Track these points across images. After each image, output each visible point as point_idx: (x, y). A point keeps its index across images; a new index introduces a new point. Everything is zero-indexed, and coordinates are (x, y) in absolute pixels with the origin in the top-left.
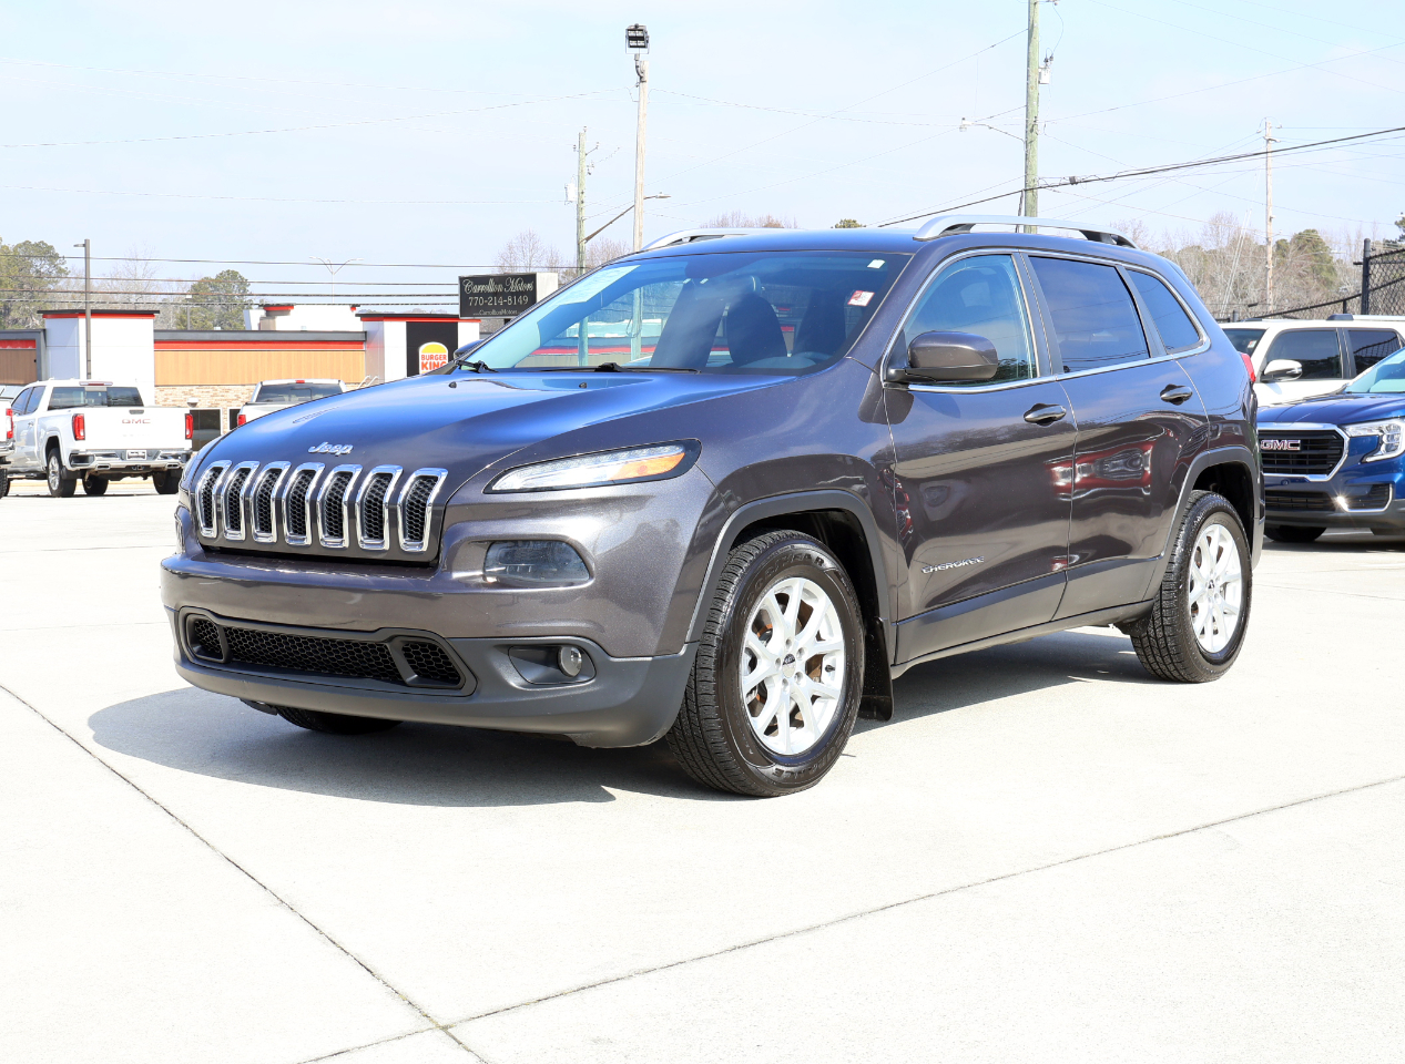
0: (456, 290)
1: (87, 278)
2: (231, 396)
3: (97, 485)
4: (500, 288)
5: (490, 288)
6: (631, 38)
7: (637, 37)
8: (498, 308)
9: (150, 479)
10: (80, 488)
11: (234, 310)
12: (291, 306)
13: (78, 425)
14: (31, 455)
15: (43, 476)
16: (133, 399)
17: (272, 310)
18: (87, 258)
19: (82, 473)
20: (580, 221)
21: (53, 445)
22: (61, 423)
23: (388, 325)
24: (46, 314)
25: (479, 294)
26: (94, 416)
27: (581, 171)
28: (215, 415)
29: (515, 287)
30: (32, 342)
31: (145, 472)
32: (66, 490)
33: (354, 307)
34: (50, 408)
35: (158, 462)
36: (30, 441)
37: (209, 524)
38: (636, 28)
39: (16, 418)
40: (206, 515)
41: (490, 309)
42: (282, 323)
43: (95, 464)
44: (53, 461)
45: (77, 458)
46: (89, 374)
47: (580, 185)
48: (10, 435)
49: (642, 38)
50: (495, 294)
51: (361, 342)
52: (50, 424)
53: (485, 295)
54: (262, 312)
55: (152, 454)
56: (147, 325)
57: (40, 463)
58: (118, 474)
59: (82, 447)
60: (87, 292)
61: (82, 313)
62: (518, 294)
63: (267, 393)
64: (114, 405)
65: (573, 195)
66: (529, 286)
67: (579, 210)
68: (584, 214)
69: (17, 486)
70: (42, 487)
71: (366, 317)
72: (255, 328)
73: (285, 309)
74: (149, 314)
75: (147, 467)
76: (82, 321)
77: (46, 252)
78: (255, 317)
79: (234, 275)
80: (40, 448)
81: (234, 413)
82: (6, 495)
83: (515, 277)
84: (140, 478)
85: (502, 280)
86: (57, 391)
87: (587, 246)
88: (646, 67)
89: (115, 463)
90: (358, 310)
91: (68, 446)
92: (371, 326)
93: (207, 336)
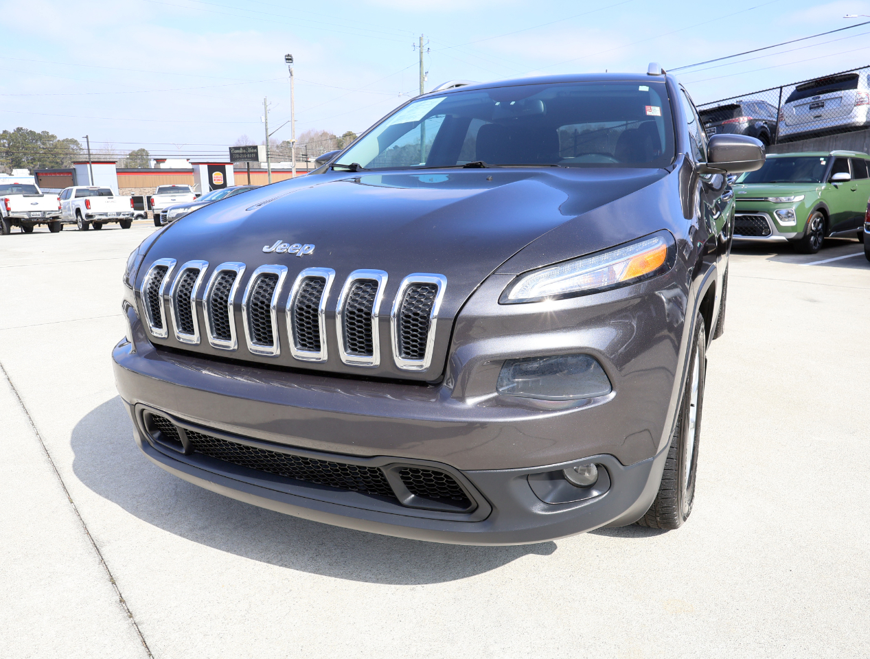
0: (228, 153)
1: (89, 149)
2: (146, 191)
3: (98, 226)
4: (244, 151)
5: (241, 151)
6: (287, 59)
7: (289, 59)
8: (244, 158)
9: (119, 223)
10: (91, 227)
11: (144, 162)
12: (166, 159)
13: (87, 203)
14: (70, 215)
15: (76, 223)
16: (108, 193)
17: (159, 161)
18: (88, 142)
19: (91, 222)
20: (266, 129)
21: (78, 211)
22: (80, 203)
23: (200, 166)
24: (75, 163)
25: (237, 154)
26: (94, 200)
27: (266, 112)
28: (141, 198)
29: (250, 151)
30: (70, 173)
31: (116, 221)
32: (85, 228)
33: (188, 160)
34: (76, 197)
35: (121, 217)
36: (69, 210)
37: (158, 324)
38: (288, 55)
39: (62, 201)
40: (154, 315)
41: (241, 159)
42: (163, 166)
43: (96, 218)
44: (79, 218)
45: (88, 216)
46: (93, 184)
47: (266, 117)
48: (60, 208)
49: (290, 59)
50: (243, 153)
51: (192, 172)
52: (76, 203)
53: (239, 154)
54: (155, 162)
55: (119, 214)
56: (113, 167)
57: (74, 218)
58: (106, 222)
59: (90, 212)
60: (89, 154)
61: (88, 162)
62: (251, 153)
63: (162, 190)
64: (102, 195)
65: (264, 120)
66: (255, 150)
67: (266, 126)
68: (268, 127)
69: (65, 227)
70: (75, 227)
71: (193, 163)
72: (153, 167)
73: (163, 160)
74: (114, 163)
75: (117, 219)
76: (88, 165)
77: (74, 142)
78: (153, 164)
79: (144, 150)
80: (73, 212)
81: (149, 198)
82: (62, 230)
83: (250, 147)
84: (115, 223)
85: (245, 148)
86: (77, 190)
87: (269, 138)
88: (293, 69)
89: (104, 217)
90: (190, 161)
91: (84, 211)
92: (195, 166)
93: (136, 170)
